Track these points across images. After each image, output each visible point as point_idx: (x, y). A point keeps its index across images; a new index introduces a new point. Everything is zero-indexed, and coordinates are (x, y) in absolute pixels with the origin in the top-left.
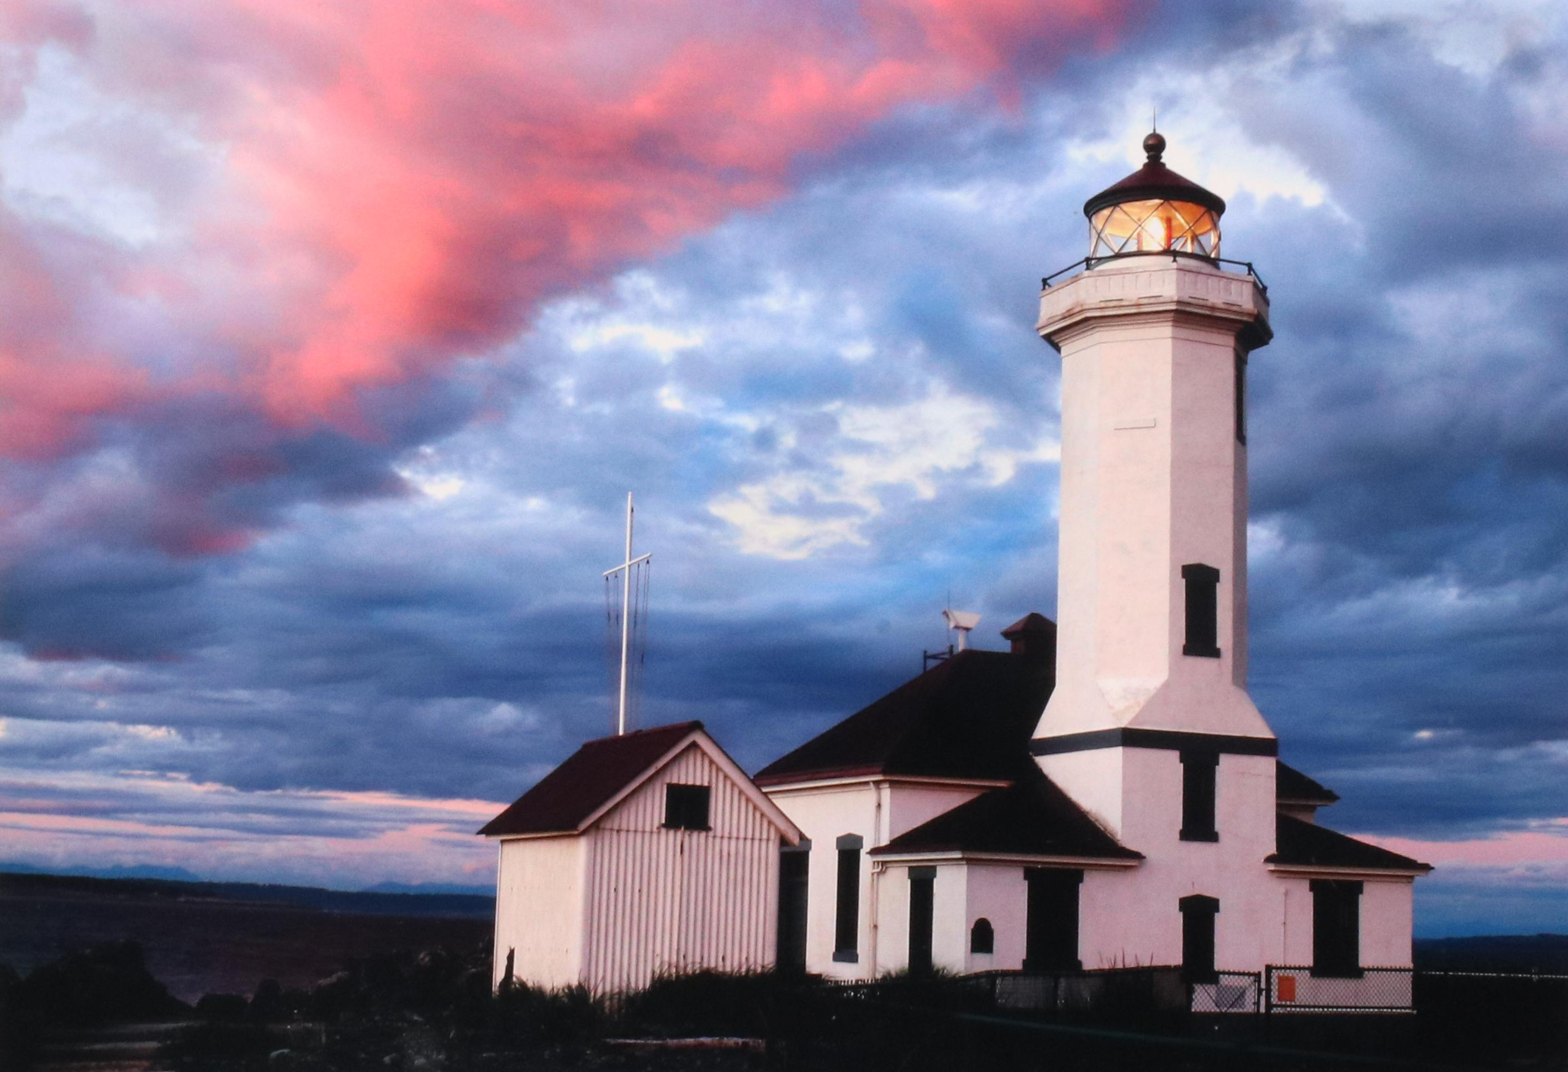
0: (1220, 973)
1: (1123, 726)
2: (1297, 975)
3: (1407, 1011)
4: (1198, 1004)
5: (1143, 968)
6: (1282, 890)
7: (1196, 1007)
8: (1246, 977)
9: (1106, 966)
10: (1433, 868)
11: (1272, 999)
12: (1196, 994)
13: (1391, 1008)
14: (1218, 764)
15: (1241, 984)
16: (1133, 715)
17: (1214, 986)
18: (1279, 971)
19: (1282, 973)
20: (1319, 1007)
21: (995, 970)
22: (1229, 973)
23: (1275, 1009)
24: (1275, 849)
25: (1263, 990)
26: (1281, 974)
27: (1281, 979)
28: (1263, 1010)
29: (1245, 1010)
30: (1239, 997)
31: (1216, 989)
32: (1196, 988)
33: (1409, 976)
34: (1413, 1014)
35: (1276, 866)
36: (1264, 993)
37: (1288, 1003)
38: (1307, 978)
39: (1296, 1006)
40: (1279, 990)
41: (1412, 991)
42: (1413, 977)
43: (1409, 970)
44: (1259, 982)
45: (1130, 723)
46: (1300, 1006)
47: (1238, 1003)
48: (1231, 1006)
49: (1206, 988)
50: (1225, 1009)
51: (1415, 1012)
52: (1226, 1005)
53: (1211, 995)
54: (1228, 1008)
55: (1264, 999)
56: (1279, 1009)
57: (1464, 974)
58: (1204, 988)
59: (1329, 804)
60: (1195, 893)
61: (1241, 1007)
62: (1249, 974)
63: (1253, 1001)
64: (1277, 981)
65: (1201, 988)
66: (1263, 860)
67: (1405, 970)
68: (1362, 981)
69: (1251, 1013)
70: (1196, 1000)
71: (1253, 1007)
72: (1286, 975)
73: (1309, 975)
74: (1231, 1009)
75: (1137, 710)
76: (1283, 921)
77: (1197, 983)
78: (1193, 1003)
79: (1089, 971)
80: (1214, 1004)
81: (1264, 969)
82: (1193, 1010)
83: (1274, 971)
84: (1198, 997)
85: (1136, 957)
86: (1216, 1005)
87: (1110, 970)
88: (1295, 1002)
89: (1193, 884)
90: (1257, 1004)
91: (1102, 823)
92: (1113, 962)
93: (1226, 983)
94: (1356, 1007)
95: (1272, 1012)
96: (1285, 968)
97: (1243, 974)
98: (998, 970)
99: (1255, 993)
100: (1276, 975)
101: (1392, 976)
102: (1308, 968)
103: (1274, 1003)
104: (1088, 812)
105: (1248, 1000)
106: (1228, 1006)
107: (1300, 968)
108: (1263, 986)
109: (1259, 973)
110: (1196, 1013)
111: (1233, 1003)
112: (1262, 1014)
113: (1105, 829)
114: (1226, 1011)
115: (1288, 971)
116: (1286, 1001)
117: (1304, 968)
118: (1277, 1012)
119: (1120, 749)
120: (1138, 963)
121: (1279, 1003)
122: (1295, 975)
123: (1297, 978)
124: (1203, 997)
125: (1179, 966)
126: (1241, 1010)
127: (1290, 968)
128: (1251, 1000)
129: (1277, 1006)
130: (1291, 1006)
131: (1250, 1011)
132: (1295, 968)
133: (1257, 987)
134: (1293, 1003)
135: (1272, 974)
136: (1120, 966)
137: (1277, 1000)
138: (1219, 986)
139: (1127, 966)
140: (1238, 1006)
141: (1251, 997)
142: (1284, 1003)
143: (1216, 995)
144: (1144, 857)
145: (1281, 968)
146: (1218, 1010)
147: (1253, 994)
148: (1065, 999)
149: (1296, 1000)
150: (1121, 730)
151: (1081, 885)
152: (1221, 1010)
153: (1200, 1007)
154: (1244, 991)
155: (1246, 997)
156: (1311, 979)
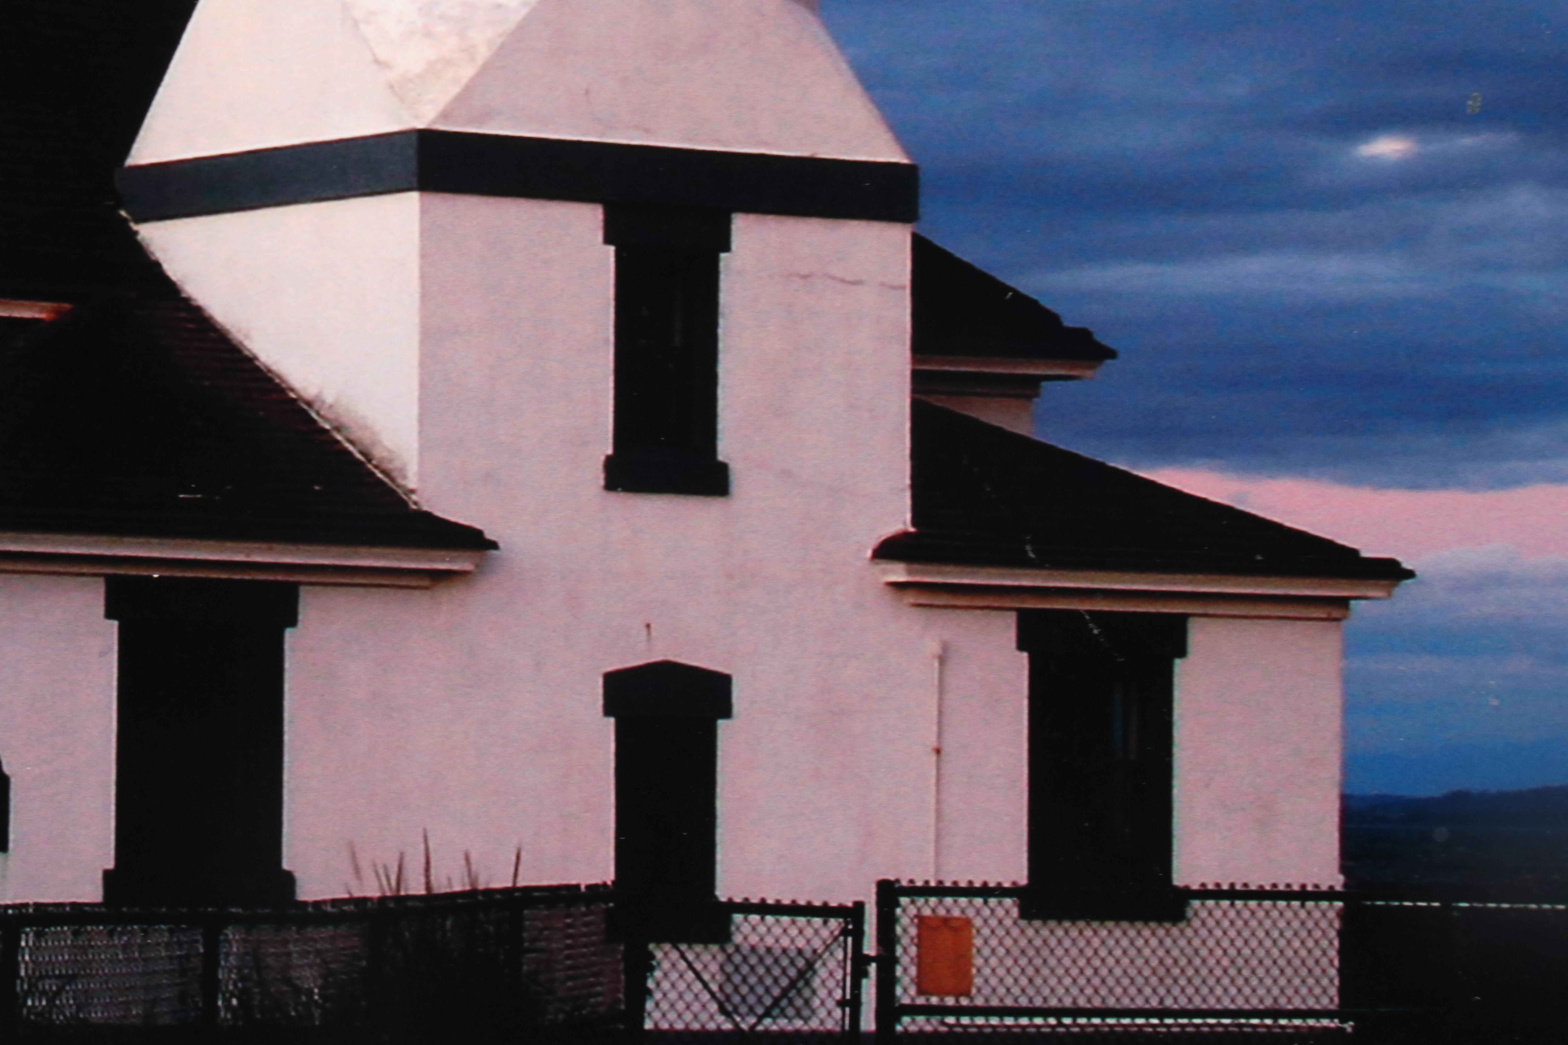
0: (732, 907)
1: (421, 125)
2: (978, 912)
3: (1325, 1022)
4: (665, 1006)
5: (489, 892)
6: (932, 646)
7: (657, 1015)
8: (817, 921)
9: (371, 890)
10: (1410, 574)
11: (899, 991)
12: (658, 974)
13: (1276, 1013)
14: (727, 248)
15: (801, 943)
16: (455, 90)
17: (714, 948)
18: (921, 901)
19: (928, 906)
20: (1045, 1012)
21: (13, 906)
22: (763, 909)
23: (906, 1020)
24: (908, 516)
25: (869, 959)
26: (927, 912)
27: (921, 921)
28: (868, 1023)
29: (814, 1024)
30: (793, 984)
31: (721, 957)
32: (659, 955)
33: (1331, 914)
34: (1341, 1030)
35: (910, 573)
36: (873, 968)
37: (950, 1001)
38: (1008, 922)
39: (973, 1011)
40: (920, 962)
41: (1341, 961)
42: (1342, 915)
43: (1330, 895)
44: (858, 935)
45: (445, 115)
46: (987, 1011)
47: (791, 1002)
48: (767, 1013)
49: (690, 956)
50: (752, 1020)
51: (1349, 1026)
52: (751, 1010)
53: (706, 977)
54: (760, 1019)
55: (873, 991)
56: (921, 1019)
57: (1505, 906)
58: (683, 956)
59: (1088, 373)
60: (657, 657)
61: (799, 1014)
62: (825, 911)
63: (838, 994)
64: (913, 931)
65: (674, 955)
66: (869, 553)
67: (1318, 895)
68: (1182, 932)
69: (830, 1033)
70: (658, 996)
71: (838, 1013)
72: (942, 912)
73: (1015, 912)
74: (767, 1021)
75: (467, 72)
76: (933, 741)
77: (659, 941)
78: (649, 1005)
79: (317, 904)
80: (714, 1007)
81: (873, 889)
82: (648, 1025)
83: (904, 900)
84: (666, 985)
85: (467, 859)
86: (722, 1010)
87: (383, 899)
88: (972, 999)
89: (648, 626)
90: (853, 1004)
91: (356, 435)
92: (393, 882)
93: (754, 939)
94: (1162, 1013)
95: (899, 1028)
96: (941, 891)
97: (809, 911)
98: (26, 905)
99: (844, 969)
100: (912, 911)
101: (1275, 914)
102: (1013, 891)
103: (906, 1001)
104: (309, 404)
105: (822, 993)
106: (760, 1010)
107: (985, 891)
108: (870, 947)
109: (859, 906)
110: (658, 1032)
111: (776, 1002)
112: (868, 1034)
113: (369, 458)
114: (752, 1028)
115: (949, 900)
116: (942, 994)
117: (1000, 892)
118: (913, 1028)
119: (414, 197)
120: (473, 880)
121: (921, 1001)
122: (971, 913)
123: (978, 922)
124: (682, 986)
125: (605, 885)
126: (799, 1024)
127: (956, 891)
128: (830, 993)
129: (913, 1010)
130: (958, 1011)
131: (830, 1025)
132: (970, 891)
133: (849, 955)
134: (964, 1002)
135: (898, 911)
136: (415, 887)
137: (913, 991)
138: (730, 949)
139: (440, 886)
140: (790, 1011)
141: (831, 983)
142: (934, 1000)
143: (719, 977)
144: (494, 545)
145: (926, 891)
146: (728, 1026)
147: (839, 975)
148: (244, 995)
149: (974, 991)
150: (414, 138)
151: (289, 633)
152: (736, 1025)
153: (672, 1016)
154: (810, 965)
155: (816, 983)
156: (1023, 923)
